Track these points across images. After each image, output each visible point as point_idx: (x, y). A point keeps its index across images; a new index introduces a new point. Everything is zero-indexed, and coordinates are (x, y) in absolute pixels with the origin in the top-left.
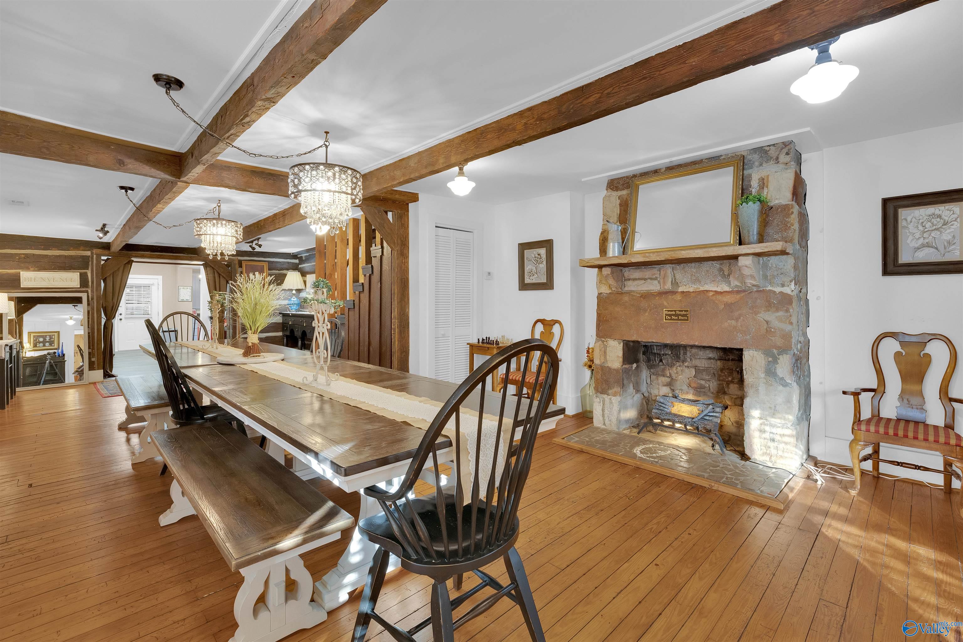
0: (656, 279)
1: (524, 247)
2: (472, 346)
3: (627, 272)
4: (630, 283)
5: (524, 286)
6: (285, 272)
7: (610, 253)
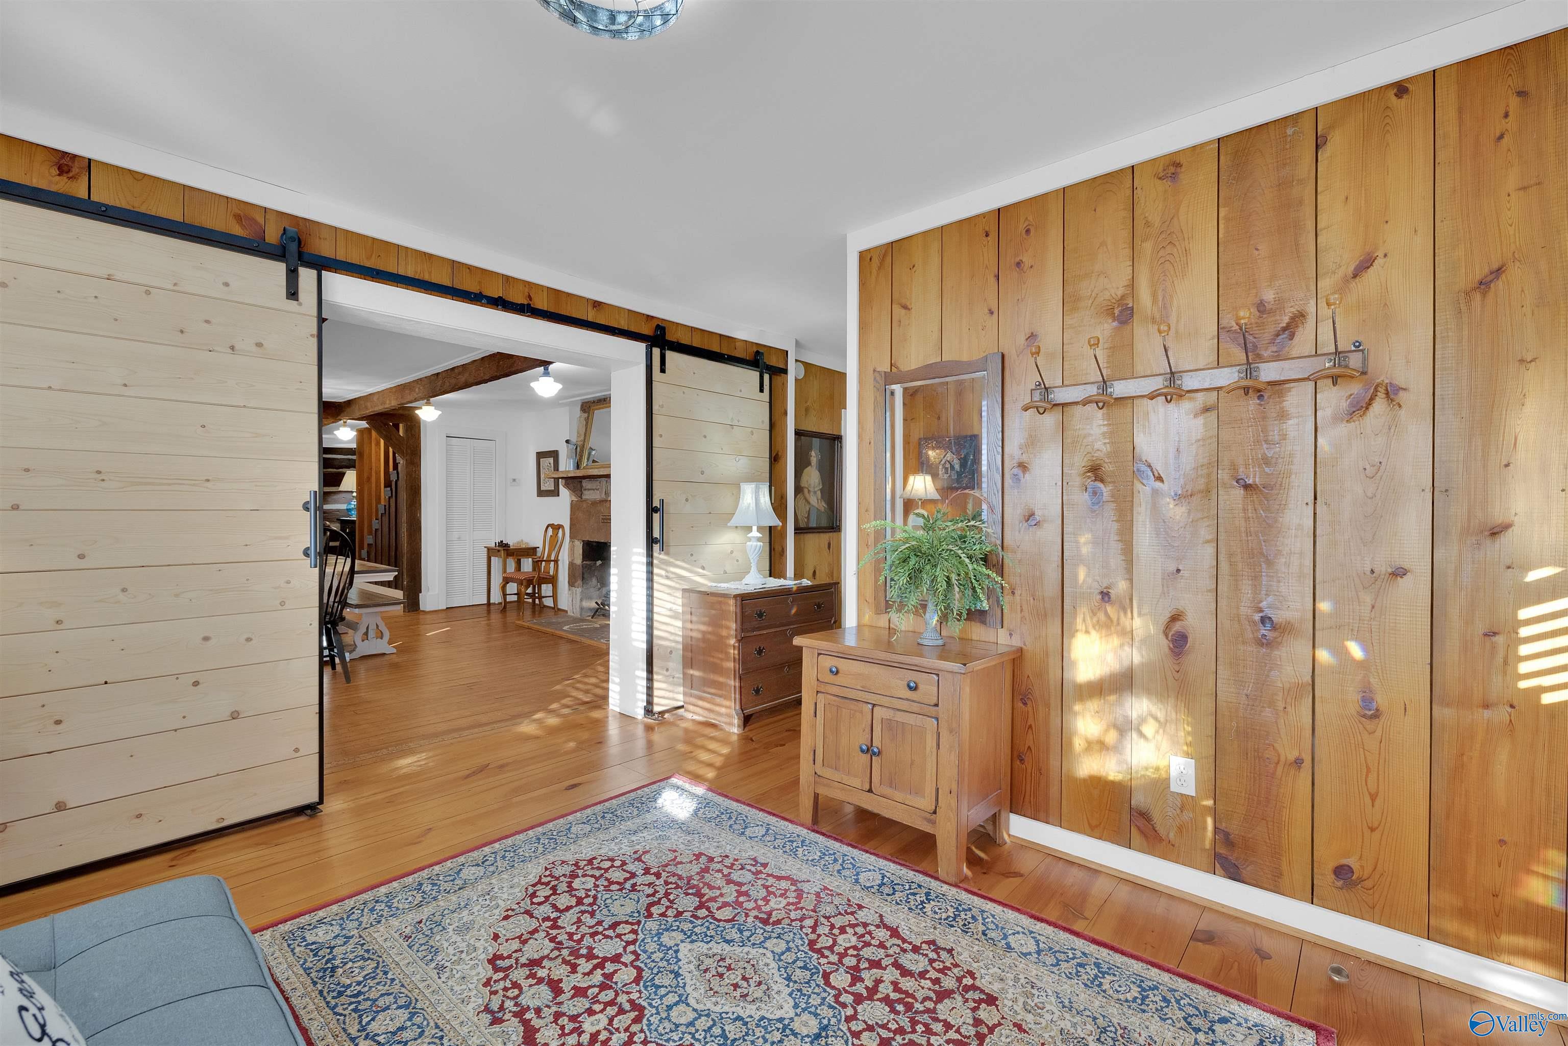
0: (598, 490)
1: (540, 455)
2: (489, 550)
3: (585, 483)
4: (586, 492)
5: (541, 493)
6: (344, 470)
7: (562, 468)
